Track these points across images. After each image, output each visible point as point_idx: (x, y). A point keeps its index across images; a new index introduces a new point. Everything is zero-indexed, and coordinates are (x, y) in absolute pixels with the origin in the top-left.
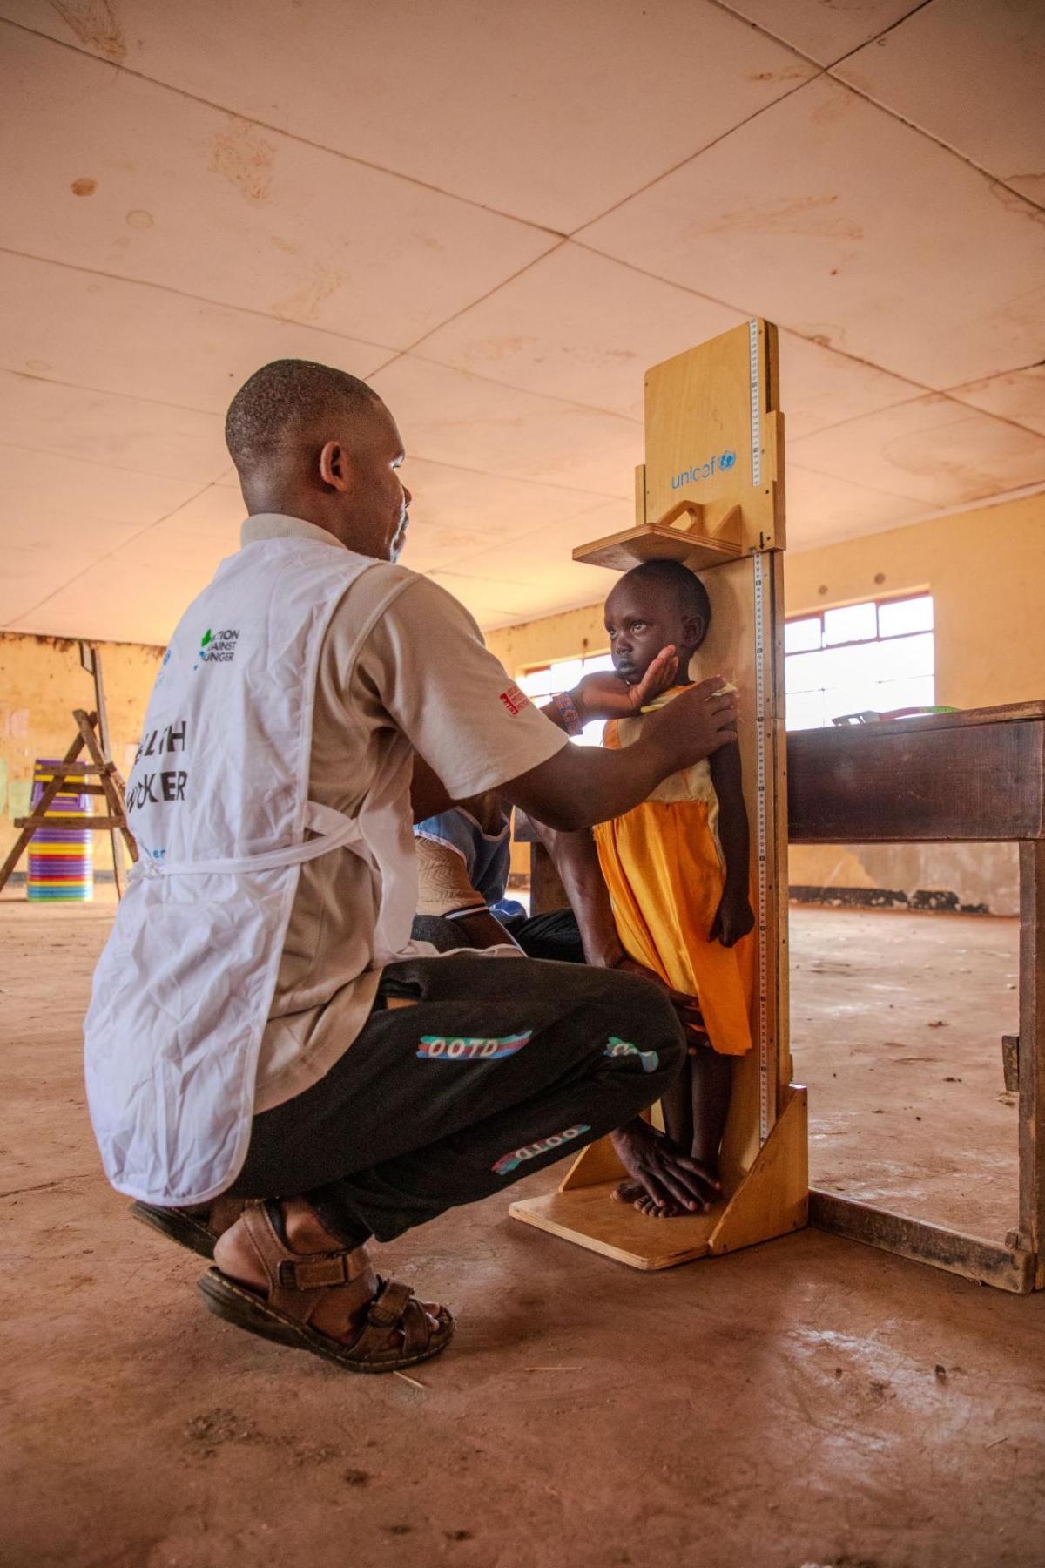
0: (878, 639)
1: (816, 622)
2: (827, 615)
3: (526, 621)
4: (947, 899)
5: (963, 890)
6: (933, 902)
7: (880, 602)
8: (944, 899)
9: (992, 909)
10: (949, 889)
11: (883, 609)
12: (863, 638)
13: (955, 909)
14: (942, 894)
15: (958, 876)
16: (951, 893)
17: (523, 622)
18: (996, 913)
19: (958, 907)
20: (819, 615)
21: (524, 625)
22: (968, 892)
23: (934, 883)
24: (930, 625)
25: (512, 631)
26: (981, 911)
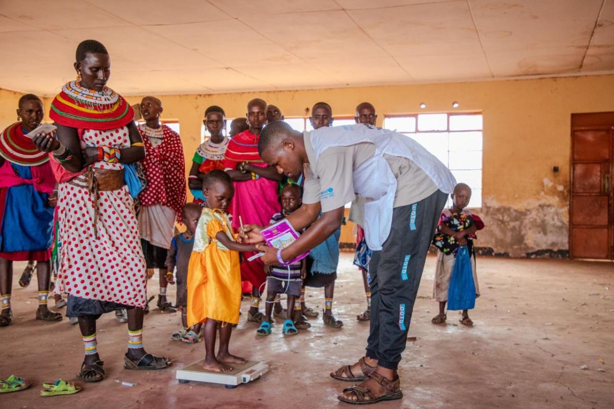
0: (448, 131)
1: (413, 119)
2: (420, 116)
3: (212, 92)
4: (488, 251)
5: (496, 247)
6: (480, 252)
7: (449, 114)
8: (486, 251)
9: (510, 255)
10: (489, 246)
11: (452, 118)
12: (440, 130)
13: (492, 255)
14: (485, 248)
15: (493, 241)
16: (490, 248)
17: (209, 93)
18: (513, 256)
19: (493, 254)
20: (416, 116)
21: (209, 95)
22: (499, 248)
23: (481, 243)
24: (481, 128)
25: (199, 97)
26: (505, 255)
